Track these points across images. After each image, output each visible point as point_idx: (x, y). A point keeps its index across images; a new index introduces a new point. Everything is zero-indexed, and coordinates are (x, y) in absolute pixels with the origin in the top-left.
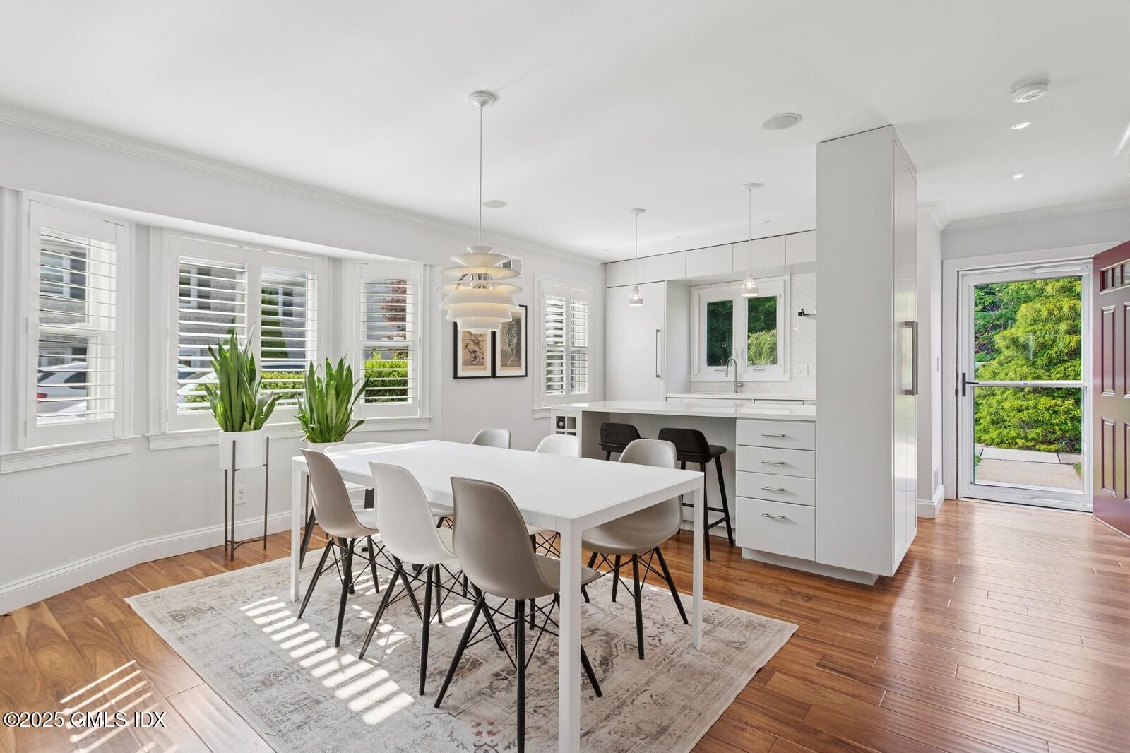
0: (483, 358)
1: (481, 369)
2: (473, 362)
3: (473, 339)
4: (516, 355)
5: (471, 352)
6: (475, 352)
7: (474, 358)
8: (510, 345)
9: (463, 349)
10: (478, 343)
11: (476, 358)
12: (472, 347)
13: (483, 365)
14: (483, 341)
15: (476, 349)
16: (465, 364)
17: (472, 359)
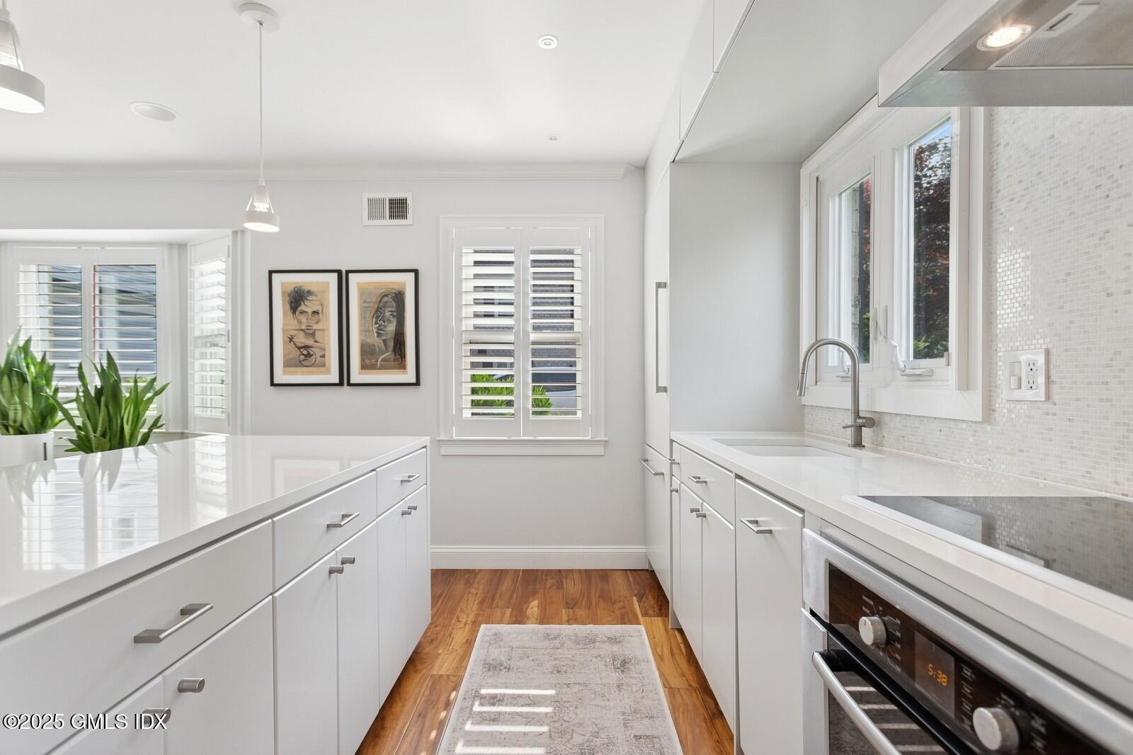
0: (323, 356)
1: (323, 373)
2: (304, 363)
3: (303, 327)
4: (394, 350)
5: (299, 348)
6: (306, 347)
7: (306, 356)
8: (379, 335)
9: (284, 343)
10: (313, 335)
11: (309, 355)
12: (301, 339)
13: (324, 366)
14: (323, 330)
15: (310, 342)
16: (288, 364)
17: (302, 357)
